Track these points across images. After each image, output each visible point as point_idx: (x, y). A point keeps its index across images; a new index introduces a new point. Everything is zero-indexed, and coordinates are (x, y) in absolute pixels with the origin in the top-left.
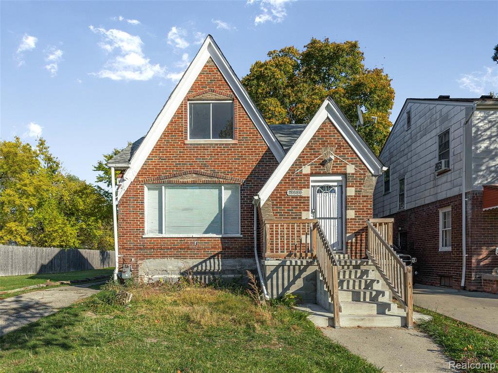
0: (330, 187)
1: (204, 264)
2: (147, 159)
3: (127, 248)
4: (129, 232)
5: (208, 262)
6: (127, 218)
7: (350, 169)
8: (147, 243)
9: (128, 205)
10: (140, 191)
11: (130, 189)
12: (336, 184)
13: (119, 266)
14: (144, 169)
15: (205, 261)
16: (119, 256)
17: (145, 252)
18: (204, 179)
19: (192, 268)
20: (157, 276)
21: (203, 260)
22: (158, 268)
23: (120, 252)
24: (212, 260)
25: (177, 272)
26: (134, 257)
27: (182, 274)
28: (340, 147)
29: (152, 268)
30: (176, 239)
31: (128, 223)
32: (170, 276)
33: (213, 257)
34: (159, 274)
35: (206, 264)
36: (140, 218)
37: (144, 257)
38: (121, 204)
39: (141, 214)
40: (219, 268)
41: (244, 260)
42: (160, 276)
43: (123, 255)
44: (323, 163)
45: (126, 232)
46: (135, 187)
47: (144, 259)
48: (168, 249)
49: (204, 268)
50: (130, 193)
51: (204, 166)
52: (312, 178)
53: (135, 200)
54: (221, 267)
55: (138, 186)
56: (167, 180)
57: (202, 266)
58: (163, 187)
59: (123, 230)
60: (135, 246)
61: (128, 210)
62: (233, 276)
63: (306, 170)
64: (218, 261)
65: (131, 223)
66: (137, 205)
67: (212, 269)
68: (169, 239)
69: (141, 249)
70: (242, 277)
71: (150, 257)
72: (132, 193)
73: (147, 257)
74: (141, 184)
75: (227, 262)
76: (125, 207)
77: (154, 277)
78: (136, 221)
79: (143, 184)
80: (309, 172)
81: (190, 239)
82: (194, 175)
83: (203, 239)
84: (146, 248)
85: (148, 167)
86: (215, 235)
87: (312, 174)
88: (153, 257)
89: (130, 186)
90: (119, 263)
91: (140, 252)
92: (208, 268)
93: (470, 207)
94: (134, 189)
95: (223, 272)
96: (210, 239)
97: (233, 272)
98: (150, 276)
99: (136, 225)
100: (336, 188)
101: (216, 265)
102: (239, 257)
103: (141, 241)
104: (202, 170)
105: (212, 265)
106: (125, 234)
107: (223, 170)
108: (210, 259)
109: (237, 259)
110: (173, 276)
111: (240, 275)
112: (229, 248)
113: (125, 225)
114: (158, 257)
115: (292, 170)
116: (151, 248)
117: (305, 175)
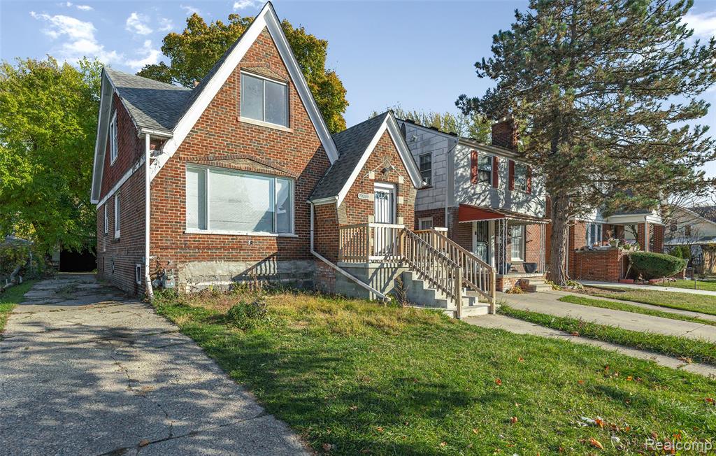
0: (383, 194)
1: (259, 267)
2: (191, 131)
3: (162, 246)
4: (165, 225)
5: (263, 265)
6: (162, 206)
7: (401, 180)
8: (190, 241)
9: (164, 188)
10: (180, 172)
11: (166, 167)
12: (388, 191)
13: (150, 271)
14: (186, 143)
15: (260, 264)
16: (151, 257)
17: (188, 253)
18: (259, 167)
19: (245, 273)
20: (203, 284)
21: (256, 263)
22: (204, 274)
23: (152, 252)
24: (267, 263)
25: (228, 278)
26: (173, 259)
27: (233, 279)
28: (394, 158)
29: (197, 273)
30: (226, 237)
31: (165, 213)
32: (219, 283)
33: (268, 259)
34: (205, 280)
35: (261, 267)
36: (181, 208)
37: (186, 259)
38: (154, 186)
39: (183, 202)
40: (275, 272)
41: (299, 263)
42: (207, 284)
43: (156, 257)
44: (384, 171)
45: (161, 225)
46: (174, 164)
47: (185, 262)
48: (217, 249)
49: (259, 272)
50: (166, 172)
51: (259, 152)
52: (376, 184)
53: (174, 183)
54: (276, 271)
55: (179, 164)
56: (216, 162)
57: (257, 269)
58: (208, 170)
59: (156, 221)
60: (174, 244)
61: (164, 196)
62: (288, 280)
63: (372, 175)
64: (274, 263)
65: (168, 213)
66: (176, 189)
67: (268, 273)
68: (218, 237)
69: (181, 248)
70: (296, 281)
71: (193, 258)
72: (170, 173)
73: (190, 259)
74: (183, 163)
75: (283, 264)
76: (160, 190)
77: (199, 284)
78: (176, 210)
79: (184, 163)
80: (373, 178)
81: (244, 237)
82: (249, 161)
83: (258, 238)
84: (189, 247)
85: (192, 141)
86: (268, 234)
87: (376, 180)
88: (197, 258)
89: (167, 163)
90: (150, 268)
91: (180, 253)
92: (264, 272)
93: (451, 219)
94: (172, 167)
95: (278, 276)
96: (265, 238)
97: (288, 275)
98: (194, 284)
99: (175, 216)
100: (388, 195)
101: (271, 268)
102: (294, 259)
103: (182, 238)
104: (257, 157)
105: (268, 268)
106: (159, 228)
107: (279, 160)
108: (265, 261)
109: (292, 262)
110: (223, 283)
111: (295, 279)
112: (284, 249)
113: (159, 216)
114: (204, 258)
115: (361, 175)
116: (195, 248)
117: (371, 180)
